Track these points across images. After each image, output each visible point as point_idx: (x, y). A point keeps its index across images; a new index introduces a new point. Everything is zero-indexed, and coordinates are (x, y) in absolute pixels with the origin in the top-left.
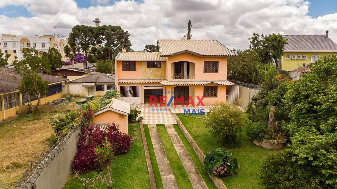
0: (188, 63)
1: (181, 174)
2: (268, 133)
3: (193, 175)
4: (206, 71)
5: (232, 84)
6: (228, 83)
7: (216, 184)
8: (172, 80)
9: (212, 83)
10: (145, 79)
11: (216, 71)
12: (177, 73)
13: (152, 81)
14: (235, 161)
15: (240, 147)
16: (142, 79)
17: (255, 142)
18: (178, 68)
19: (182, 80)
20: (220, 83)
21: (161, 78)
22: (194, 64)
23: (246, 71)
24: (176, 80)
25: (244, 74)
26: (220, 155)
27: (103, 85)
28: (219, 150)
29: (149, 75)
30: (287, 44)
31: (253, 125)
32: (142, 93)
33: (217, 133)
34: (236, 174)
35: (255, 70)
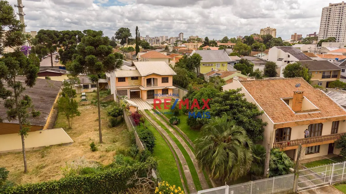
0: (154, 78)
1: (162, 125)
2: (189, 110)
3: (166, 126)
4: (162, 82)
5: (175, 88)
6: (173, 87)
7: (174, 127)
8: (147, 87)
9: (166, 88)
10: (130, 86)
11: (168, 82)
12: (148, 83)
13: (135, 87)
14: (179, 120)
15: (180, 116)
16: (129, 86)
17: (186, 114)
18: (149, 81)
19: (151, 87)
20: (170, 88)
21: (138, 85)
22: (157, 79)
23: (181, 80)
24: (148, 87)
25: (180, 81)
26: (175, 118)
27: (88, 85)
28: (174, 117)
29: (132, 84)
30: (202, 60)
31: (185, 107)
32: (129, 94)
33: (172, 111)
34: (180, 123)
35: (186, 79)
